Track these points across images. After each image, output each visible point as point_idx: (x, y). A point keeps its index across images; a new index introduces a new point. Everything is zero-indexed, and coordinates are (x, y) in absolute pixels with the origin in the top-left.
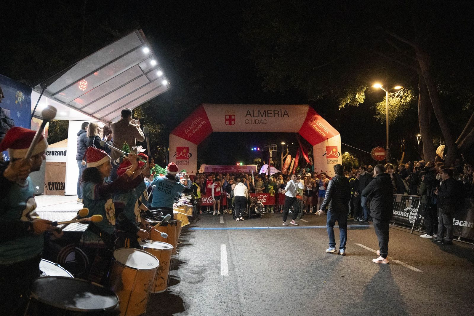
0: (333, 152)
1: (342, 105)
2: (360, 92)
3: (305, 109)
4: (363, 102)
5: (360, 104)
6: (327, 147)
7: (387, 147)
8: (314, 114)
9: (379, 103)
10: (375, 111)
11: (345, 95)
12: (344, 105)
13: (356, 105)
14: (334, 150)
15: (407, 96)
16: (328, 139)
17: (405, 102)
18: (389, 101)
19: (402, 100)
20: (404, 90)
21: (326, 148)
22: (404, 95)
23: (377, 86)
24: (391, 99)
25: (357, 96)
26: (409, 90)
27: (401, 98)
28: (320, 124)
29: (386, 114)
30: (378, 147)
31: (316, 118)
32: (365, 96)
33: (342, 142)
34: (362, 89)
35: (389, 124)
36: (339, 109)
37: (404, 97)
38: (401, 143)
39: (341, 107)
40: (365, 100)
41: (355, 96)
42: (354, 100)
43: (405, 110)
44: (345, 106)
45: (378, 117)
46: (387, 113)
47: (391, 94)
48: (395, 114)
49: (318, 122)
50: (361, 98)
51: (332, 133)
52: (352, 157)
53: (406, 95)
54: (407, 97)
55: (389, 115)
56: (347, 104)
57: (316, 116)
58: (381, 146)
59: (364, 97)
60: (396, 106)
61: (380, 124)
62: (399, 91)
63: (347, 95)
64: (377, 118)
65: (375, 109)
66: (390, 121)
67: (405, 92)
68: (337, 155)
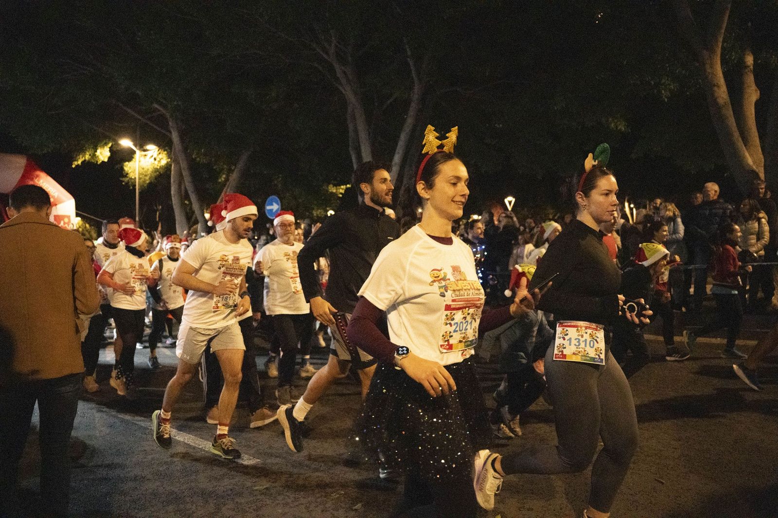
0: (65, 223)
1: (77, 161)
2: (103, 146)
3: (21, 162)
4: (106, 160)
5: (103, 162)
6: (55, 216)
7: (137, 219)
8: (35, 170)
9: (127, 163)
10: (122, 173)
11: (82, 151)
12: (80, 162)
13: (97, 162)
14: (66, 220)
15: (162, 158)
16: (56, 205)
17: (159, 165)
18: (140, 162)
19: (156, 162)
20: (159, 150)
21: (53, 218)
22: (158, 155)
23: (126, 143)
24: (142, 159)
25: (99, 151)
26: (164, 151)
27: (155, 159)
28: (44, 184)
29: (135, 178)
30: (126, 218)
31: (37, 176)
32: (110, 152)
33: (76, 210)
34: (106, 144)
35: (139, 189)
36: (74, 166)
37: (158, 159)
38: (157, 210)
39: (76, 163)
40: (109, 158)
41: (96, 152)
42: (94, 156)
43: (160, 173)
44: (82, 163)
45: (126, 180)
46: (137, 177)
47: (144, 153)
48: (147, 178)
49: (41, 181)
50: (103, 154)
51: (63, 198)
52: (87, 225)
53: (161, 156)
54: (162, 160)
55: (140, 179)
56: (85, 160)
57: (38, 173)
58: (129, 217)
59: (109, 154)
60: (148, 169)
61: (128, 188)
62: (153, 151)
63: (86, 150)
64: (124, 182)
65: (122, 169)
66: (141, 186)
67: (160, 153)
68: (70, 226)
